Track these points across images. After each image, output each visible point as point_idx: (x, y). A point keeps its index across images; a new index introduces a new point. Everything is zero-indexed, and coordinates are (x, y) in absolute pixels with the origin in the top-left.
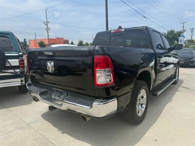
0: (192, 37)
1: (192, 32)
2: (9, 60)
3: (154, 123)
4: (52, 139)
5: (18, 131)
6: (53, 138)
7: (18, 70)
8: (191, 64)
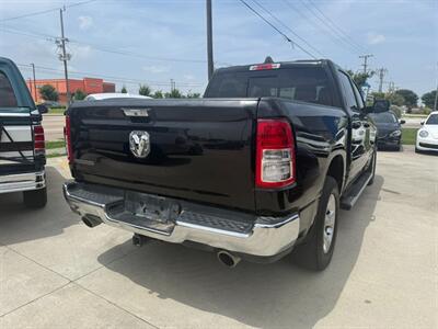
0: (381, 87)
1: (382, 75)
2: (7, 128)
3: (353, 267)
4: (140, 312)
5: (52, 297)
6: (143, 309)
7: (28, 154)
8: (389, 144)
